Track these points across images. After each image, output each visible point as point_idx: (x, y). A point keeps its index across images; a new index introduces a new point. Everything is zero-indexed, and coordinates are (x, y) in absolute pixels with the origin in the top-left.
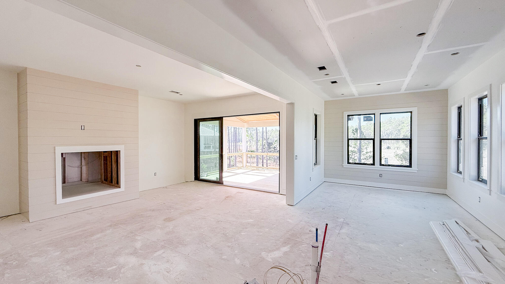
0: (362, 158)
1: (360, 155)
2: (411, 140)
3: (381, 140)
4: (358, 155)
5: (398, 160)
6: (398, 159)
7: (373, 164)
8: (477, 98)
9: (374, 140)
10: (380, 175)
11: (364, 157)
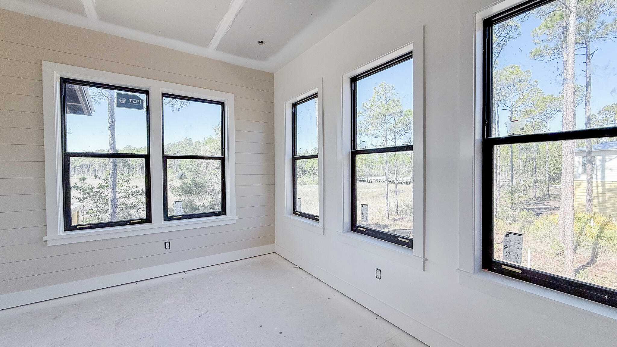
0: (118, 196)
1: (114, 192)
2: (223, 160)
3: (166, 158)
4: (110, 193)
5: (176, 195)
6: (175, 193)
7: (148, 220)
8: (349, 77)
9: (147, 157)
10: (167, 245)
11: (122, 195)
